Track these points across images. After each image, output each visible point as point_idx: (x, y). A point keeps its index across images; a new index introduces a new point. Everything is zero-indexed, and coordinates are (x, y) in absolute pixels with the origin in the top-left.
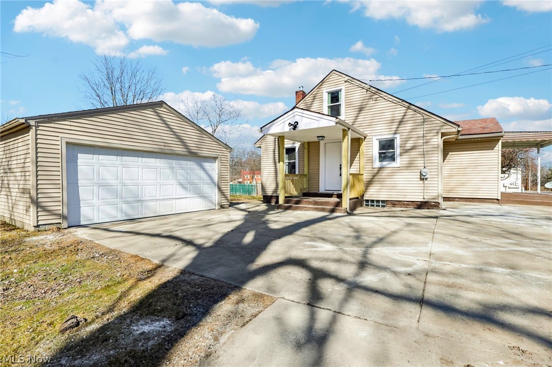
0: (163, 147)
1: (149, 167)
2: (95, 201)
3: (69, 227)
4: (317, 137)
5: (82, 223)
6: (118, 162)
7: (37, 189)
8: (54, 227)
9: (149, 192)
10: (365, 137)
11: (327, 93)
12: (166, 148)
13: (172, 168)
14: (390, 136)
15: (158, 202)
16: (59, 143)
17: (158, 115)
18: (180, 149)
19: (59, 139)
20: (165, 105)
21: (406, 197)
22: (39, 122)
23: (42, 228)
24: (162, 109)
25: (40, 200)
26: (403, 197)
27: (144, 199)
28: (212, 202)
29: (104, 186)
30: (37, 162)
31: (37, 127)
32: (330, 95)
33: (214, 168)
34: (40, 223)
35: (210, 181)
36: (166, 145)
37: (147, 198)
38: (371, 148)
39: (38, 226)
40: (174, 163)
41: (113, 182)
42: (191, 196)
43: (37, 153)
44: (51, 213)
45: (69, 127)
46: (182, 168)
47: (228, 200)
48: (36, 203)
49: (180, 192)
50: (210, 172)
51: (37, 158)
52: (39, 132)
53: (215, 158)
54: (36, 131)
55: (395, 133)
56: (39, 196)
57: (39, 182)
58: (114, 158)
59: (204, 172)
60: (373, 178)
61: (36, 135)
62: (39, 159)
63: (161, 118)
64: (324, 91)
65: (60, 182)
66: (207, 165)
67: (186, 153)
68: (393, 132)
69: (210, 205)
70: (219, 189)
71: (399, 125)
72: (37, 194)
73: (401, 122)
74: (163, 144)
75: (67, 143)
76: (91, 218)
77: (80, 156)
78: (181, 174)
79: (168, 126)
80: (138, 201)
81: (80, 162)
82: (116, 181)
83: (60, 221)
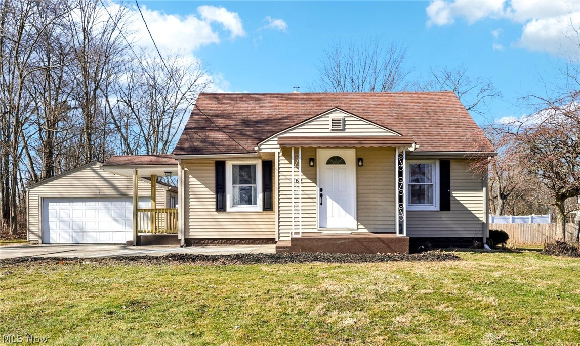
0: (98, 194)
1: (92, 209)
2: (57, 230)
3: (43, 244)
4: (165, 172)
5: (50, 243)
6: (70, 206)
7: (29, 223)
8: (35, 242)
9: (90, 226)
12: (101, 194)
13: (107, 208)
15: (98, 233)
16: (37, 198)
17: (94, 171)
18: (112, 193)
19: (37, 196)
23: (31, 242)
24: (97, 166)
25: (30, 228)
27: (87, 230)
29: (63, 221)
31: (29, 191)
34: (30, 240)
36: (100, 191)
37: (89, 230)
40: (109, 204)
41: (67, 218)
42: (126, 230)
43: (29, 204)
44: (36, 235)
45: (42, 189)
46: (117, 208)
49: (116, 226)
52: (30, 194)
56: (30, 226)
57: (30, 219)
58: (67, 203)
62: (30, 208)
63: (97, 173)
66: (142, 204)
67: (119, 196)
75: (42, 198)
76: (56, 240)
77: (50, 204)
78: (116, 212)
79: (102, 177)
80: (83, 232)
81: (49, 207)
82: (69, 219)
83: (38, 240)
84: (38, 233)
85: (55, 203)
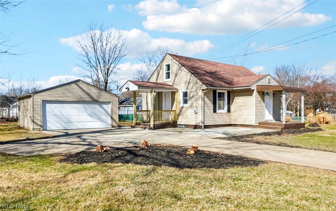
0: (80, 99)
1: (74, 108)
2: (52, 121)
3: (43, 130)
5: (48, 129)
6: (61, 106)
7: (33, 117)
8: (38, 130)
9: (74, 118)
10: (177, 91)
11: (165, 66)
12: (81, 99)
13: (85, 108)
14: (185, 90)
15: (78, 123)
16: (40, 101)
17: (78, 85)
18: (88, 99)
19: (40, 99)
20: (81, 81)
21: (191, 123)
22: (34, 94)
23: (35, 130)
24: (79, 83)
25: (34, 120)
26: (189, 122)
27: (72, 121)
28: (108, 124)
29: (56, 116)
30: (33, 108)
31: (33, 96)
32: (167, 66)
33: (108, 108)
34: (34, 128)
35: (106, 114)
36: (81, 98)
37: (73, 121)
38: (179, 97)
39: (33, 129)
41: (59, 114)
42: (96, 121)
43: (33, 105)
44: (38, 125)
45: (43, 95)
46: (90, 108)
47: (117, 123)
48: (33, 121)
49: (89, 118)
50: (107, 109)
51: (33, 106)
52: (34, 98)
53: (110, 102)
54: (33, 97)
55: (187, 89)
56: (34, 119)
57: (34, 114)
58: (59, 105)
59: (103, 109)
60: (180, 113)
61: (33, 99)
62: (34, 107)
63: (79, 87)
64: (164, 65)
65: (40, 114)
66: (104, 106)
67: (92, 101)
68: (186, 88)
69: (107, 125)
70: (112, 118)
71: (188, 84)
72: (33, 118)
73: (189, 83)
74: (80, 98)
75: (42, 100)
76: (51, 127)
77: (47, 104)
78: (90, 110)
79: (83, 90)
80: (69, 122)
81: (47, 107)
82: (60, 114)
83: (40, 128)
84: (40, 123)
85: (51, 104)
